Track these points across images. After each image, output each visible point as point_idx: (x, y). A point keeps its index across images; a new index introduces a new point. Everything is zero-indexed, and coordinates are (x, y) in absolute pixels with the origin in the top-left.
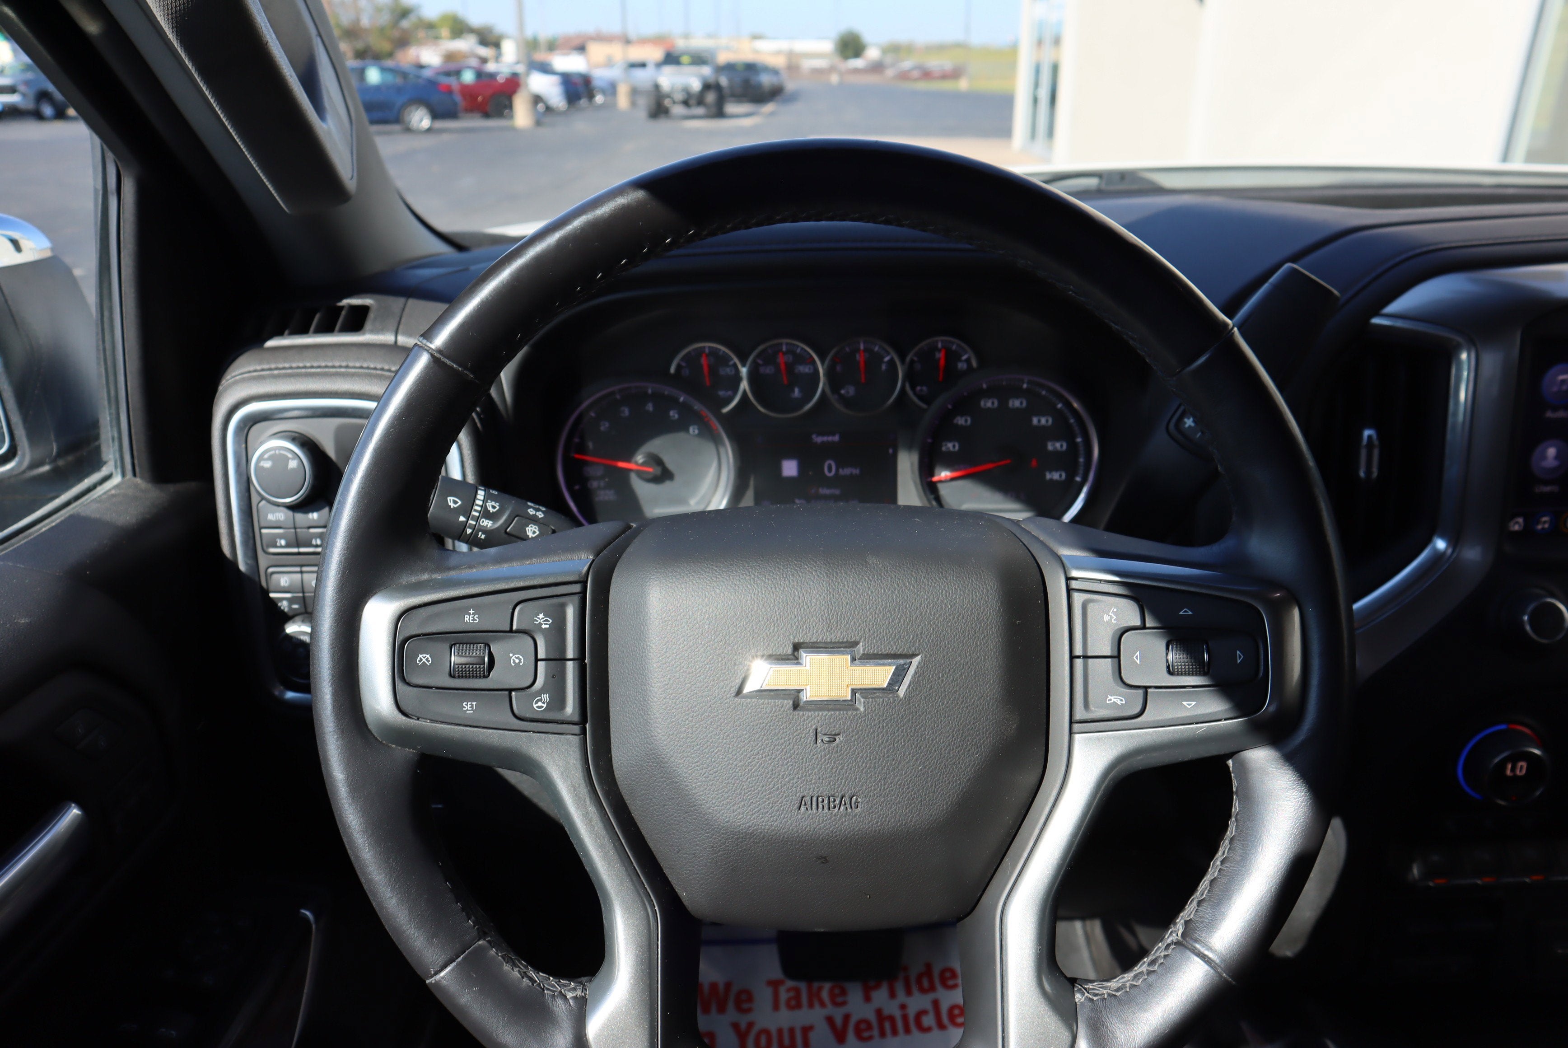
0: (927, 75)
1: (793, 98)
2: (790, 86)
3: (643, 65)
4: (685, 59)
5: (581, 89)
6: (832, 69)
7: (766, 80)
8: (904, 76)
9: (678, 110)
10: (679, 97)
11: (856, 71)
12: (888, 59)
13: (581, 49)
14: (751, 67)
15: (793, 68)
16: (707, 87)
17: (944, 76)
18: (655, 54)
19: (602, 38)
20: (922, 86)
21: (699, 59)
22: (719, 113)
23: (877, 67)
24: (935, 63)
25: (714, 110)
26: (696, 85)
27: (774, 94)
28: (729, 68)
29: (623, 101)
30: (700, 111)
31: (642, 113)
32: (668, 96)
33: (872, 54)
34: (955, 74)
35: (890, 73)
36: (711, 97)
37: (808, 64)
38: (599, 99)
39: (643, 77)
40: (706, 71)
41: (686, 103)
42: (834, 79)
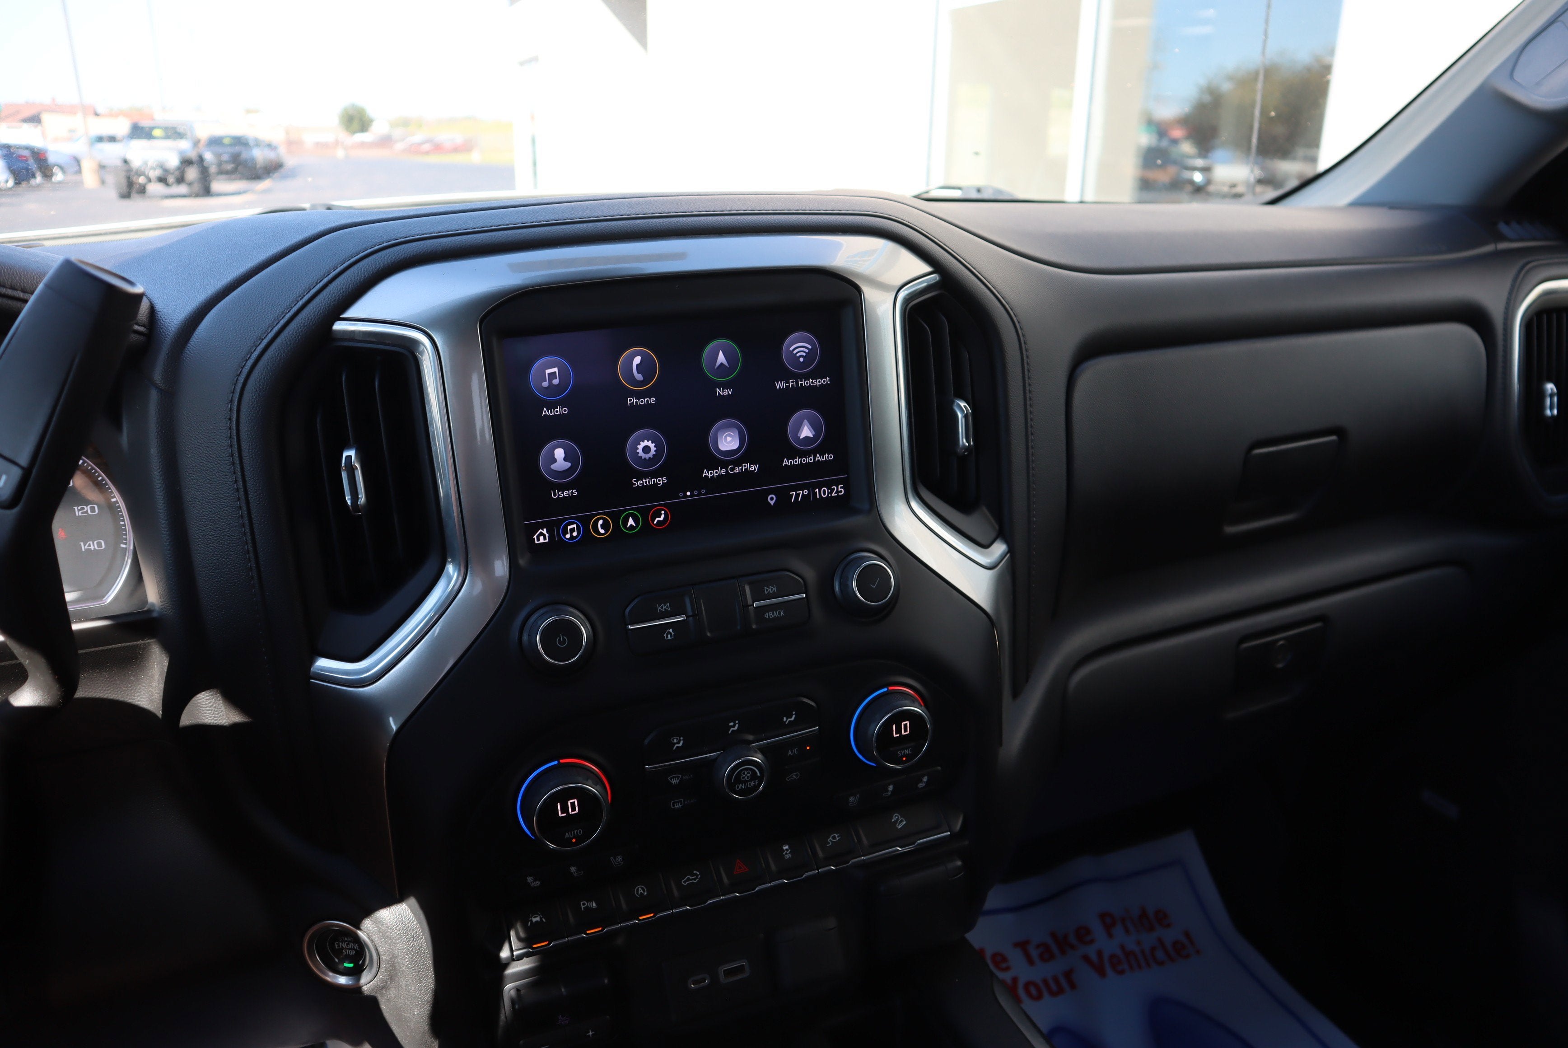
0: (438, 148)
1: (292, 174)
2: (290, 161)
3: (112, 139)
4: (157, 133)
5: (33, 165)
6: (337, 143)
7: (259, 155)
8: (415, 149)
9: (155, 188)
10: (154, 174)
11: (363, 145)
12: (397, 133)
13: (35, 119)
14: (239, 141)
15: (293, 144)
16: (187, 162)
17: (456, 150)
18: (122, 127)
19: (56, 108)
20: (434, 159)
21: (174, 133)
22: (207, 192)
23: (386, 141)
24: (445, 136)
25: (197, 187)
26: (173, 162)
27: (272, 169)
28: (215, 142)
29: (89, 178)
30: (183, 189)
31: (112, 193)
32: (139, 173)
33: (378, 129)
34: (465, 147)
35: (399, 146)
36: (192, 174)
37: (309, 139)
38: (59, 176)
39: (112, 153)
40: (185, 145)
41: (162, 180)
42: (340, 153)
